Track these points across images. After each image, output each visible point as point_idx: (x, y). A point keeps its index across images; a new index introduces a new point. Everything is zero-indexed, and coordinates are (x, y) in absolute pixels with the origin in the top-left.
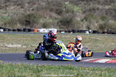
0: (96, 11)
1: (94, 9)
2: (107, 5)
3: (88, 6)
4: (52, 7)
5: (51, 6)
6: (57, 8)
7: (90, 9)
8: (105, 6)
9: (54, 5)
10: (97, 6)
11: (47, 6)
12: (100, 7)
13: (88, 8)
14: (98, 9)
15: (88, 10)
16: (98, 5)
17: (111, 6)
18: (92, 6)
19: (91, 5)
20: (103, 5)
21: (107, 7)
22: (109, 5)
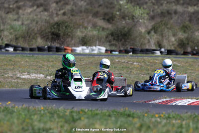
0: (173, 15)
1: (169, 13)
2: (191, 6)
3: (158, 8)
4: (97, 9)
5: (95, 7)
6: (106, 10)
7: (162, 13)
8: (188, 8)
9: (100, 6)
10: (174, 7)
11: (88, 7)
12: (180, 8)
13: (159, 11)
14: (176, 12)
15: (159, 15)
16: (176, 5)
18: (166, 8)
19: (164, 5)
20: (185, 6)
21: (191, 9)
22: (195, 5)
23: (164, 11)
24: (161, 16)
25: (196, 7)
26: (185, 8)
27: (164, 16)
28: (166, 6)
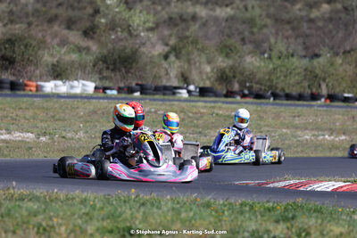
0: (192, 23)
1: (182, 19)
2: (220, 6)
3: (163, 9)
4: (54, 11)
5: (51, 7)
6: (71, 13)
7: (171, 19)
8: (213, 10)
9: (60, 5)
10: (190, 9)
11: (39, 6)
12: (202, 12)
13: (166, 16)
14: (194, 18)
15: (165, 22)
16: (194, 5)
17: (232, 9)
18: (176, 10)
19: (173, 4)
20: (210, 6)
21: (222, 12)
22: (227, 6)
23: (174, 16)
24: (169, 25)
25: (229, 9)
26: (211, 10)
27: (176, 25)
28: (175, 7)
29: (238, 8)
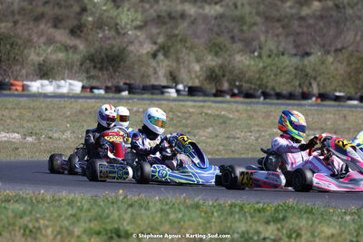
0: (180, 21)
1: (171, 17)
2: (210, 4)
3: (151, 7)
4: (40, 10)
5: (37, 5)
6: (57, 11)
7: (159, 17)
8: (202, 7)
9: (46, 3)
10: (179, 7)
11: (25, 4)
12: (191, 10)
13: (154, 14)
14: (183, 16)
15: (153, 20)
17: (221, 6)
18: (164, 8)
19: (161, 3)
20: (199, 4)
21: (212, 10)
22: (216, 3)
23: (163, 14)
24: (157, 23)
25: (218, 7)
26: (200, 7)
27: (164, 23)
28: (164, 4)
29: (227, 6)
